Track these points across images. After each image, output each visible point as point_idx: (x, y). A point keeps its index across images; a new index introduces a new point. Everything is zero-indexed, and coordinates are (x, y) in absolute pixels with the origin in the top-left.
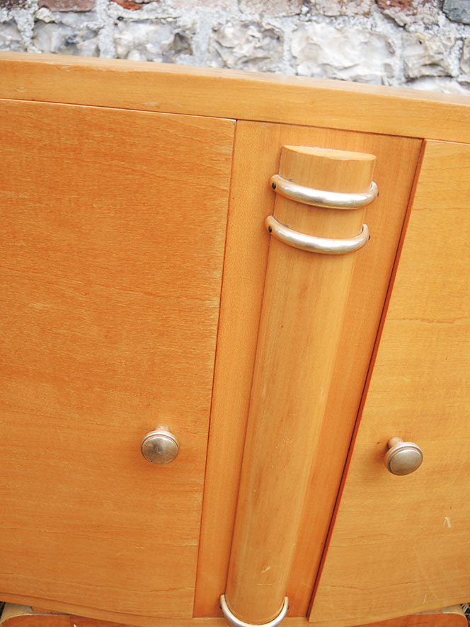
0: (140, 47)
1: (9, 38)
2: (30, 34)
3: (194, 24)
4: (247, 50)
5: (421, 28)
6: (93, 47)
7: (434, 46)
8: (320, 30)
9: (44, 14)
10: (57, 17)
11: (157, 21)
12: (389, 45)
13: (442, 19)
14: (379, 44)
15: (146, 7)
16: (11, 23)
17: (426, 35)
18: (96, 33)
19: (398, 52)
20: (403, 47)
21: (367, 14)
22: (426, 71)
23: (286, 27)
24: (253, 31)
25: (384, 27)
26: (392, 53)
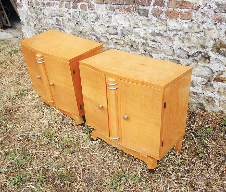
0: (92, 18)
1: (76, 14)
2: (79, 14)
3: (100, 14)
4: (106, 20)
5: (134, 17)
6: (87, 17)
7: (136, 21)
8: (117, 16)
9: (81, 10)
10: (82, 11)
11: (94, 13)
12: (129, 20)
13: (137, 15)
14: (127, 20)
15: (93, 10)
16: (76, 12)
17: (135, 18)
18: (87, 14)
19: (131, 21)
20: (132, 20)
21: (125, 13)
22: (136, 26)
23: (112, 15)
24: (107, 16)
25: (128, 16)
26: (130, 22)
